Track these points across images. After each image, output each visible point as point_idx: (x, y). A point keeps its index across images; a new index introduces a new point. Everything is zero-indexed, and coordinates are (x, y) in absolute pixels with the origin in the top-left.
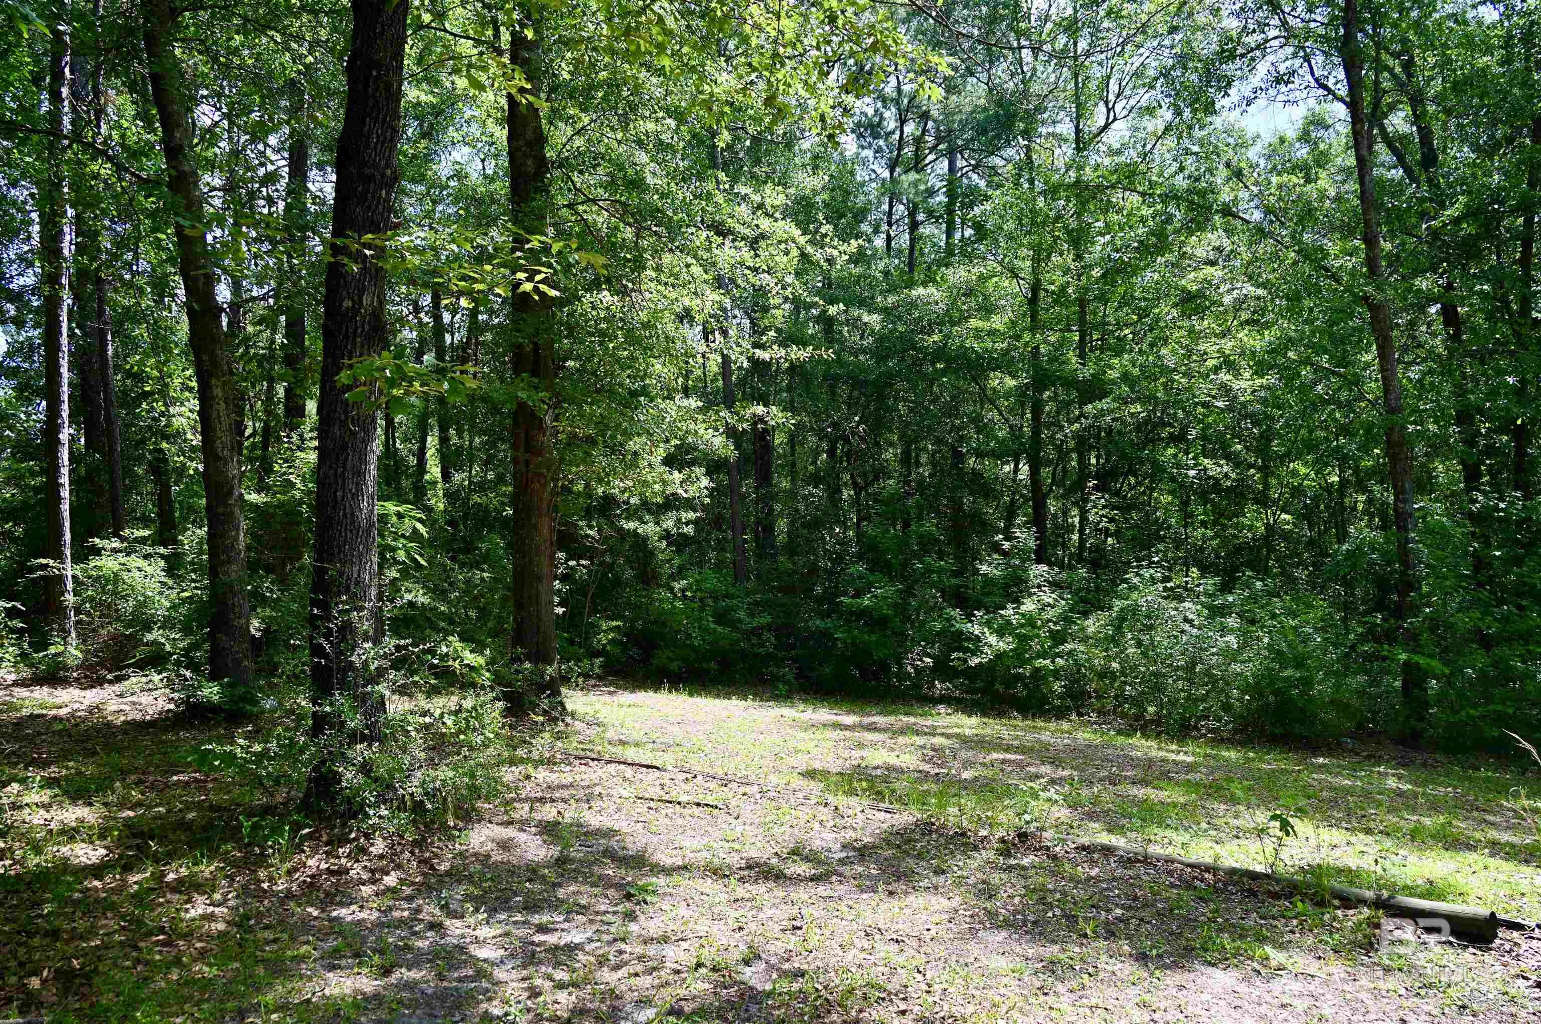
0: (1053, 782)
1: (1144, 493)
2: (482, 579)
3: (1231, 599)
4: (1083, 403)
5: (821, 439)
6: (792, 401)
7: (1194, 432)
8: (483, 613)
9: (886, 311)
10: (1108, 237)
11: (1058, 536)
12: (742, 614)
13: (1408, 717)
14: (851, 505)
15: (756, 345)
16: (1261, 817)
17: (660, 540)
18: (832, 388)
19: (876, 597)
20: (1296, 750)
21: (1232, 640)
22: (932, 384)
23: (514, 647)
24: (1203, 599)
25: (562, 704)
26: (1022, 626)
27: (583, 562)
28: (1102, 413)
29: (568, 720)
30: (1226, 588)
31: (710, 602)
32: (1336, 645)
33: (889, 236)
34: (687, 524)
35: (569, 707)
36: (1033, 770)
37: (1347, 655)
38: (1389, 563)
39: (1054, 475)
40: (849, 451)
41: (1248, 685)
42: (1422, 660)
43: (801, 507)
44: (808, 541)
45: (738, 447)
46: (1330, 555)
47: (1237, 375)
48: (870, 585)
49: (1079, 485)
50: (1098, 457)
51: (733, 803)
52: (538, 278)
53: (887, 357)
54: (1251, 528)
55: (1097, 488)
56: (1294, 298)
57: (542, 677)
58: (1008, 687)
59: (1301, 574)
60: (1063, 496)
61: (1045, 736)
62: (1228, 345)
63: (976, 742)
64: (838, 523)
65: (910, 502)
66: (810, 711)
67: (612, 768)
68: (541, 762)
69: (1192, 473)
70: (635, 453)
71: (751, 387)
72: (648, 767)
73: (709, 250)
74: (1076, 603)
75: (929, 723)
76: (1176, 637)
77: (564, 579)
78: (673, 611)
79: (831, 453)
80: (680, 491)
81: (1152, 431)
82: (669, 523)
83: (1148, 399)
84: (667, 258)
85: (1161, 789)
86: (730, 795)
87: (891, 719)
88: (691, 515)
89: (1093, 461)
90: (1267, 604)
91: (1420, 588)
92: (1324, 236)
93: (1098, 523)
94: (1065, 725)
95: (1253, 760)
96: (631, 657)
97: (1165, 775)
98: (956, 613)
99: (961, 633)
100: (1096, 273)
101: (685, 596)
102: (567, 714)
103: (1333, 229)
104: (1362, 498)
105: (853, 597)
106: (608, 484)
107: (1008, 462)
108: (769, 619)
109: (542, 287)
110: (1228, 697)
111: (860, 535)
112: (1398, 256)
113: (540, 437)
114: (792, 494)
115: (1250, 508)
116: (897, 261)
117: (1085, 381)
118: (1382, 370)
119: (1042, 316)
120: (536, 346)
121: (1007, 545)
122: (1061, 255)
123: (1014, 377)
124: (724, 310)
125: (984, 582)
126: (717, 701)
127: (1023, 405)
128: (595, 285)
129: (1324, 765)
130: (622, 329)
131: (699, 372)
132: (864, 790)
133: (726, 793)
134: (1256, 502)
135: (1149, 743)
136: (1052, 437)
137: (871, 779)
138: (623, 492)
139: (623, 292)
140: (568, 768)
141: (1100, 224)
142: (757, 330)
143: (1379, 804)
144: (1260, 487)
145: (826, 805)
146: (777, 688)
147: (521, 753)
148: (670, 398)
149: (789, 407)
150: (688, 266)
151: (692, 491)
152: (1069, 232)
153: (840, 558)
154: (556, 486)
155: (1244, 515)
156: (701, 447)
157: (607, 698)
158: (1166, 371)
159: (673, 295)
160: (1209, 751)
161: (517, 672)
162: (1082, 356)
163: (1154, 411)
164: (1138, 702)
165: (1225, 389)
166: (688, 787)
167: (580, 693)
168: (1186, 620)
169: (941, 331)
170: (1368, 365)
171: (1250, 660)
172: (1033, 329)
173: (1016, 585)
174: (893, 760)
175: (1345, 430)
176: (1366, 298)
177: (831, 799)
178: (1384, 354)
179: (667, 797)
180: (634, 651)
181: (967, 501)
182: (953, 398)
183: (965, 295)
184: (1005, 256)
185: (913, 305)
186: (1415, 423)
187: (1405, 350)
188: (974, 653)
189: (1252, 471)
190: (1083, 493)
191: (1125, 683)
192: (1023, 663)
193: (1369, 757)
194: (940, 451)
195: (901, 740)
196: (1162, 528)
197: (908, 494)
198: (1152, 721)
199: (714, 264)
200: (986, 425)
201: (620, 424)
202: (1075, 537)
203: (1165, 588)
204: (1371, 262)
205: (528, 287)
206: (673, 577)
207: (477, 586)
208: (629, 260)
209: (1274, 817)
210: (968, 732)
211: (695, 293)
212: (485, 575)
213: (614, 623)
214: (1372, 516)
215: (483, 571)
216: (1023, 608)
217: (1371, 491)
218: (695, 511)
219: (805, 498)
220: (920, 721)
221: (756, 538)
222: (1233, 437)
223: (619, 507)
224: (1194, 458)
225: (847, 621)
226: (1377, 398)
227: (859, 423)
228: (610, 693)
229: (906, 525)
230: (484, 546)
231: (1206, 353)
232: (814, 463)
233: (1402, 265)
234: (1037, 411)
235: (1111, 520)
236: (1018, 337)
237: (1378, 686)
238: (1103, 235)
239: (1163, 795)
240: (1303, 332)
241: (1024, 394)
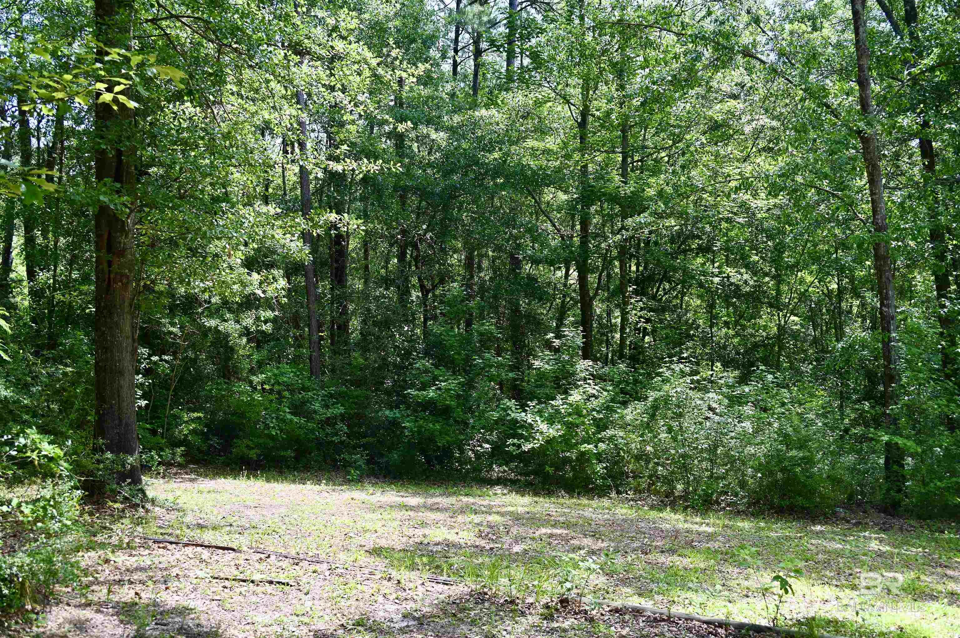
0: (592, 552)
1: (676, 297)
2: (65, 374)
3: (747, 389)
4: (624, 217)
5: (391, 245)
6: (365, 211)
7: (718, 244)
8: (66, 406)
9: (451, 130)
10: (647, 70)
11: (603, 334)
12: (317, 406)
13: (888, 490)
14: (419, 305)
15: (331, 158)
16: (766, 578)
17: (240, 336)
18: (403, 198)
19: (439, 389)
20: (798, 519)
21: (747, 425)
22: (492, 198)
23: (95, 437)
24: (724, 390)
25: (143, 491)
26: (570, 414)
27: (166, 358)
28: (640, 226)
29: (149, 506)
30: (743, 380)
31: (286, 394)
32: (832, 429)
33: (455, 61)
34: (266, 322)
35: (150, 494)
36: (575, 542)
37: (842, 437)
38: (876, 359)
39: (600, 279)
40: (417, 256)
41: (760, 464)
42: (900, 441)
43: (373, 307)
44: (378, 338)
45: (314, 251)
46: (829, 352)
47: (755, 195)
48: (435, 378)
49: (621, 289)
50: (638, 265)
51: (304, 580)
52: (117, 89)
53: (452, 171)
54: (765, 328)
55: (636, 292)
56: (801, 130)
57: (123, 466)
58: (557, 469)
59: (807, 368)
60: (608, 299)
61: (588, 513)
62: (748, 169)
63: (528, 519)
64: (407, 322)
65: (472, 304)
66: (379, 494)
67: (189, 550)
68: (119, 547)
69: (716, 280)
70: (216, 255)
71: (327, 196)
72: (223, 548)
73: (288, 68)
74: (616, 394)
75: (485, 503)
76: (701, 423)
77: (147, 373)
78: (251, 404)
79: (402, 257)
80: (259, 292)
81: (683, 243)
82: (248, 320)
83: (682, 215)
84: (247, 74)
85: (685, 556)
86: (301, 573)
87: (452, 500)
88: (269, 314)
89: (634, 268)
90: (777, 394)
91: (901, 380)
92: (827, 77)
93: (637, 323)
94: (606, 502)
95: (763, 529)
96: (212, 445)
97: (690, 544)
98: (512, 403)
99: (515, 421)
100: (636, 102)
101: (263, 389)
102: (147, 501)
103: (833, 72)
104: (857, 302)
105: (419, 390)
106: (189, 283)
107: (560, 268)
108: (342, 410)
109: (122, 98)
110: (744, 475)
111: (426, 332)
112: (885, 98)
113: (123, 240)
114: (365, 296)
115: (765, 310)
116: (462, 85)
117: (626, 197)
118: (872, 194)
119: (591, 139)
120: (119, 153)
121: (557, 343)
122: (607, 84)
123: (566, 192)
124: (301, 124)
125: (537, 375)
126: (293, 486)
127: (573, 217)
128: (178, 97)
129: (821, 532)
130: (202, 138)
131: (280, 181)
132: (425, 565)
133: (298, 571)
134: (771, 305)
135: (677, 516)
136: (598, 246)
137: (431, 555)
138: (204, 292)
139: (205, 105)
140: (147, 552)
141: (641, 58)
142: (333, 143)
143: (863, 564)
144: (774, 293)
145: (390, 579)
146: (349, 473)
147: (99, 538)
148: (250, 204)
149: (364, 215)
150: (268, 81)
151: (271, 291)
152: (614, 65)
153: (408, 353)
154: (138, 285)
155: (761, 317)
156: (280, 251)
157: (188, 485)
158: (695, 189)
159: (253, 109)
160: (727, 522)
161: (99, 462)
162: (624, 175)
163: (686, 225)
164: (669, 481)
165: (744, 207)
166: (262, 567)
167: (162, 481)
168: (710, 409)
169: (500, 149)
170: (860, 190)
171: (762, 443)
172: (582, 150)
173: (565, 378)
174: (452, 537)
175: (843, 245)
176: (859, 132)
177: (394, 574)
178: (873, 181)
179: (241, 577)
180: (215, 441)
181: (523, 303)
182: (512, 209)
183: (523, 117)
184: (558, 84)
185: (475, 124)
186: (897, 239)
187: (891, 177)
188: (527, 440)
189: (767, 279)
190: (624, 297)
191: (657, 464)
192: (570, 447)
193: (857, 524)
194: (499, 258)
195: (460, 518)
196: (691, 328)
197: (470, 297)
198: (680, 497)
199: (291, 82)
200: (540, 234)
201: (200, 229)
202: (618, 336)
203: (692, 382)
204: (864, 102)
205: (107, 97)
206: (252, 371)
207: (59, 380)
208: (210, 75)
209: (777, 578)
210: (520, 510)
211: (274, 108)
212: (69, 369)
213: (196, 415)
214: (864, 319)
215: (66, 365)
216: (571, 399)
217: (863, 297)
218: (273, 310)
219: (376, 298)
220: (477, 500)
221: (332, 336)
222: (752, 249)
223: (200, 305)
224: (718, 267)
225: (415, 411)
226: (869, 218)
227: (426, 231)
228: (192, 480)
229: (469, 324)
230: (68, 342)
231: (729, 176)
232: (386, 267)
233: (888, 105)
234: (585, 224)
235: (648, 321)
236: (568, 156)
237: (866, 463)
238: (643, 68)
239: (686, 561)
240: (808, 160)
241: (574, 208)
